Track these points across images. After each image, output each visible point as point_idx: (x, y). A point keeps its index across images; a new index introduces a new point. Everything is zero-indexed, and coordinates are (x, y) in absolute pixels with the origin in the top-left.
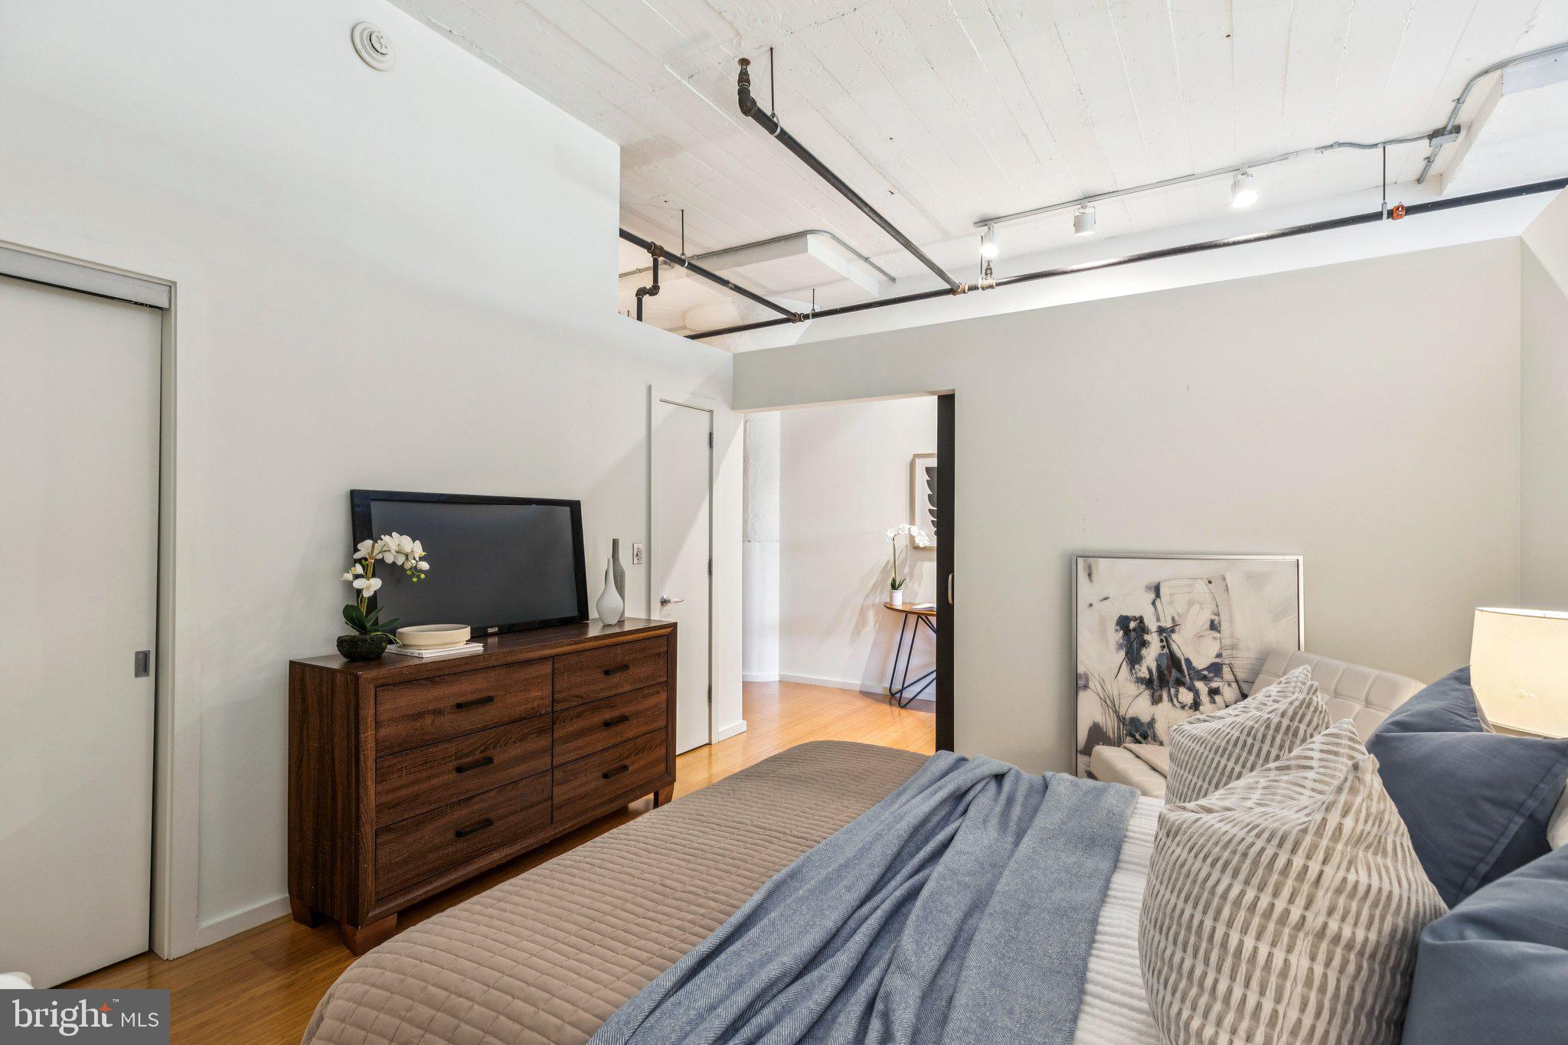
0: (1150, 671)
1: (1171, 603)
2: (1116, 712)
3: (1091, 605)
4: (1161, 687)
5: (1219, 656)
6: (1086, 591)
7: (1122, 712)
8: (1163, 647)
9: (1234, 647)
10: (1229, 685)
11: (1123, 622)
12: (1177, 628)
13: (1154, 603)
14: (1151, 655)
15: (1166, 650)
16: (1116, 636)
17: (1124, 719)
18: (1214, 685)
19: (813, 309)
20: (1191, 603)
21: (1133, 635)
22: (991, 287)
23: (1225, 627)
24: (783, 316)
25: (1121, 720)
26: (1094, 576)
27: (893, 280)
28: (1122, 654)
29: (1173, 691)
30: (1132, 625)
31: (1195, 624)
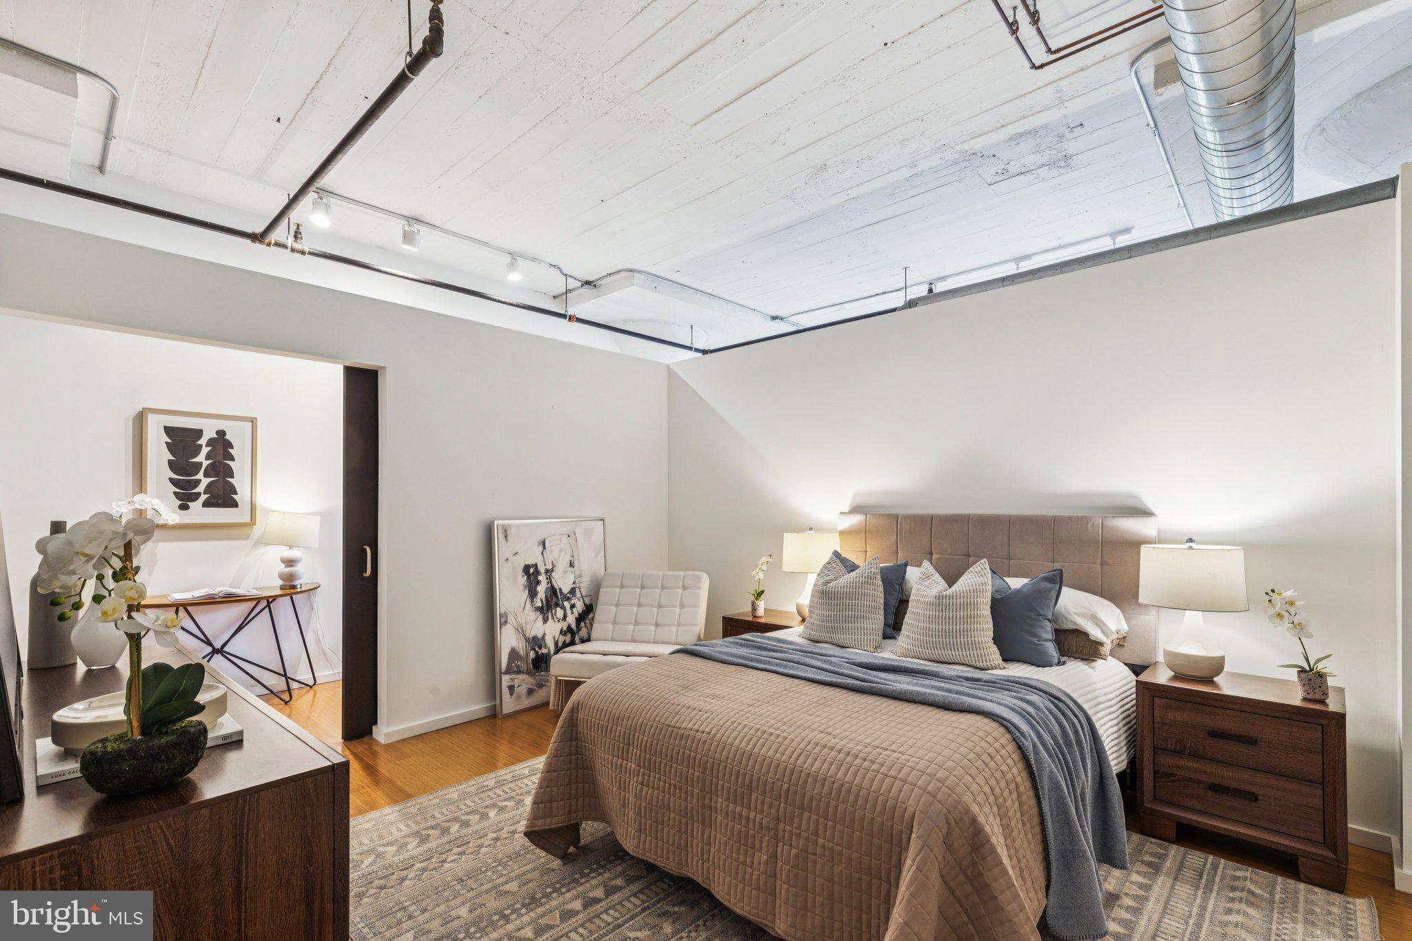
0: (542, 601)
1: (551, 552)
2: (524, 636)
3: (507, 560)
4: (548, 611)
5: (574, 583)
6: (501, 550)
7: (527, 635)
8: (548, 583)
9: (580, 576)
10: (579, 600)
11: (526, 569)
12: (554, 568)
13: (542, 554)
14: (542, 589)
15: (550, 584)
16: (523, 580)
17: (529, 639)
18: (572, 602)
20: (561, 551)
21: (532, 577)
22: (303, 253)
23: (576, 564)
25: (527, 640)
26: (509, 538)
27: (101, 169)
28: (527, 591)
29: (554, 611)
30: (532, 570)
31: (562, 564)
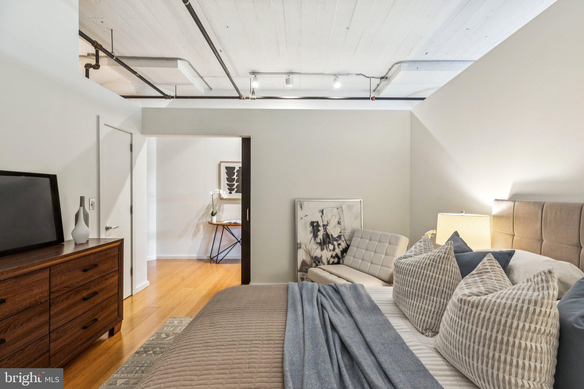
0: (320, 240)
1: (327, 216)
2: (310, 255)
3: (302, 218)
4: (324, 245)
5: (340, 232)
6: (300, 213)
7: (312, 255)
8: (324, 231)
9: (344, 229)
10: (343, 242)
11: (312, 223)
12: (328, 225)
13: (321, 216)
14: (321, 234)
15: (325, 232)
16: (310, 229)
17: (313, 257)
18: (339, 242)
19: (176, 95)
20: (332, 216)
21: (315, 228)
22: (254, 99)
23: (342, 223)
24: (161, 95)
26: (303, 208)
27: (211, 89)
28: (312, 235)
29: (327, 246)
30: (315, 224)
31: (333, 222)
